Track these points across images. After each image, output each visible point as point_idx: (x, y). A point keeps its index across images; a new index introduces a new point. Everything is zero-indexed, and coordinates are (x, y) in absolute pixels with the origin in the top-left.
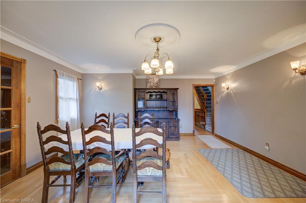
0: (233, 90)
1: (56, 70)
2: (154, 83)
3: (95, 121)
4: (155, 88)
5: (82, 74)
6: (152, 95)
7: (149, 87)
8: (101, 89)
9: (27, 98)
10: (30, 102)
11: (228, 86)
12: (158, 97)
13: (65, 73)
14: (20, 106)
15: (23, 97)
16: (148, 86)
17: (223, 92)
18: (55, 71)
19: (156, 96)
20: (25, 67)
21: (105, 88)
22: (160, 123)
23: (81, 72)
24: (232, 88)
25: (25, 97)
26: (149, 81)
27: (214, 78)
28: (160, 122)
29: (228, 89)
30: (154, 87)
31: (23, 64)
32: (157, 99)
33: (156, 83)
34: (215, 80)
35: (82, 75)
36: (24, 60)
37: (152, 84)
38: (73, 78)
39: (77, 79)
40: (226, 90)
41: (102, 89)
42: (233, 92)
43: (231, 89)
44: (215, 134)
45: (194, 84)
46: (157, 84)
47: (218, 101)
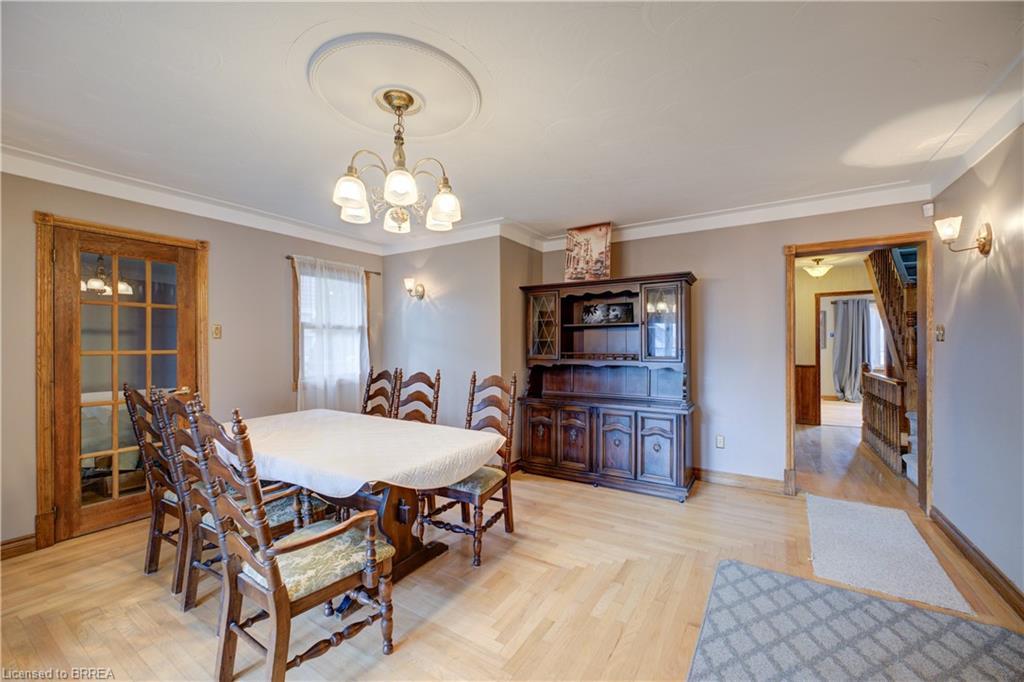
0: (1010, 249)
1: (294, 256)
2: (587, 263)
3: (368, 391)
4: (592, 279)
5: (383, 257)
6: (592, 309)
7: (570, 278)
8: (422, 297)
9: (212, 328)
10: (220, 338)
11: (984, 234)
12: (612, 314)
13: (320, 261)
14: (193, 347)
15: (201, 327)
16: (567, 276)
17: (967, 272)
18: (288, 258)
19: (608, 310)
20: (203, 257)
21: (431, 294)
22: (604, 415)
23: (381, 252)
24: (1004, 242)
25: (206, 325)
26: (573, 254)
27: (929, 197)
28: (602, 411)
29: (984, 249)
30: (588, 278)
31: (200, 253)
32: (608, 321)
33: (597, 262)
34: (931, 206)
35: (384, 260)
36: (202, 242)
37: (582, 264)
38: (349, 272)
39: (362, 274)
40: (978, 260)
41: (426, 297)
42: (1007, 261)
43: (1001, 246)
44: (933, 508)
45: (789, 247)
46: (599, 264)
47: (945, 325)
